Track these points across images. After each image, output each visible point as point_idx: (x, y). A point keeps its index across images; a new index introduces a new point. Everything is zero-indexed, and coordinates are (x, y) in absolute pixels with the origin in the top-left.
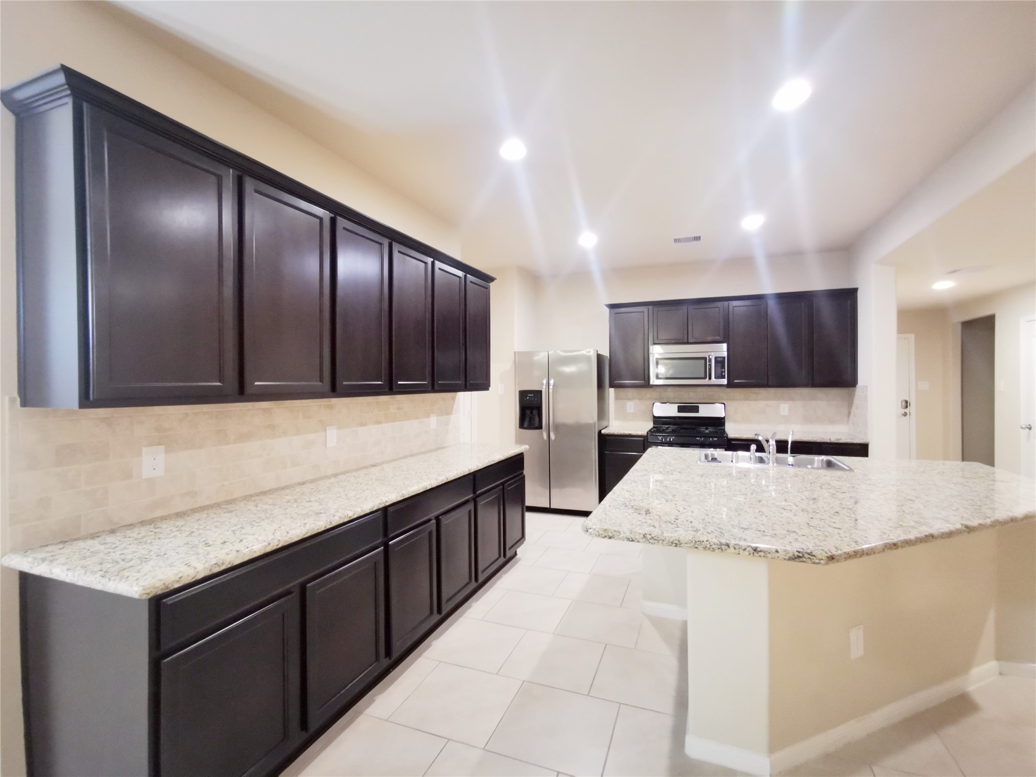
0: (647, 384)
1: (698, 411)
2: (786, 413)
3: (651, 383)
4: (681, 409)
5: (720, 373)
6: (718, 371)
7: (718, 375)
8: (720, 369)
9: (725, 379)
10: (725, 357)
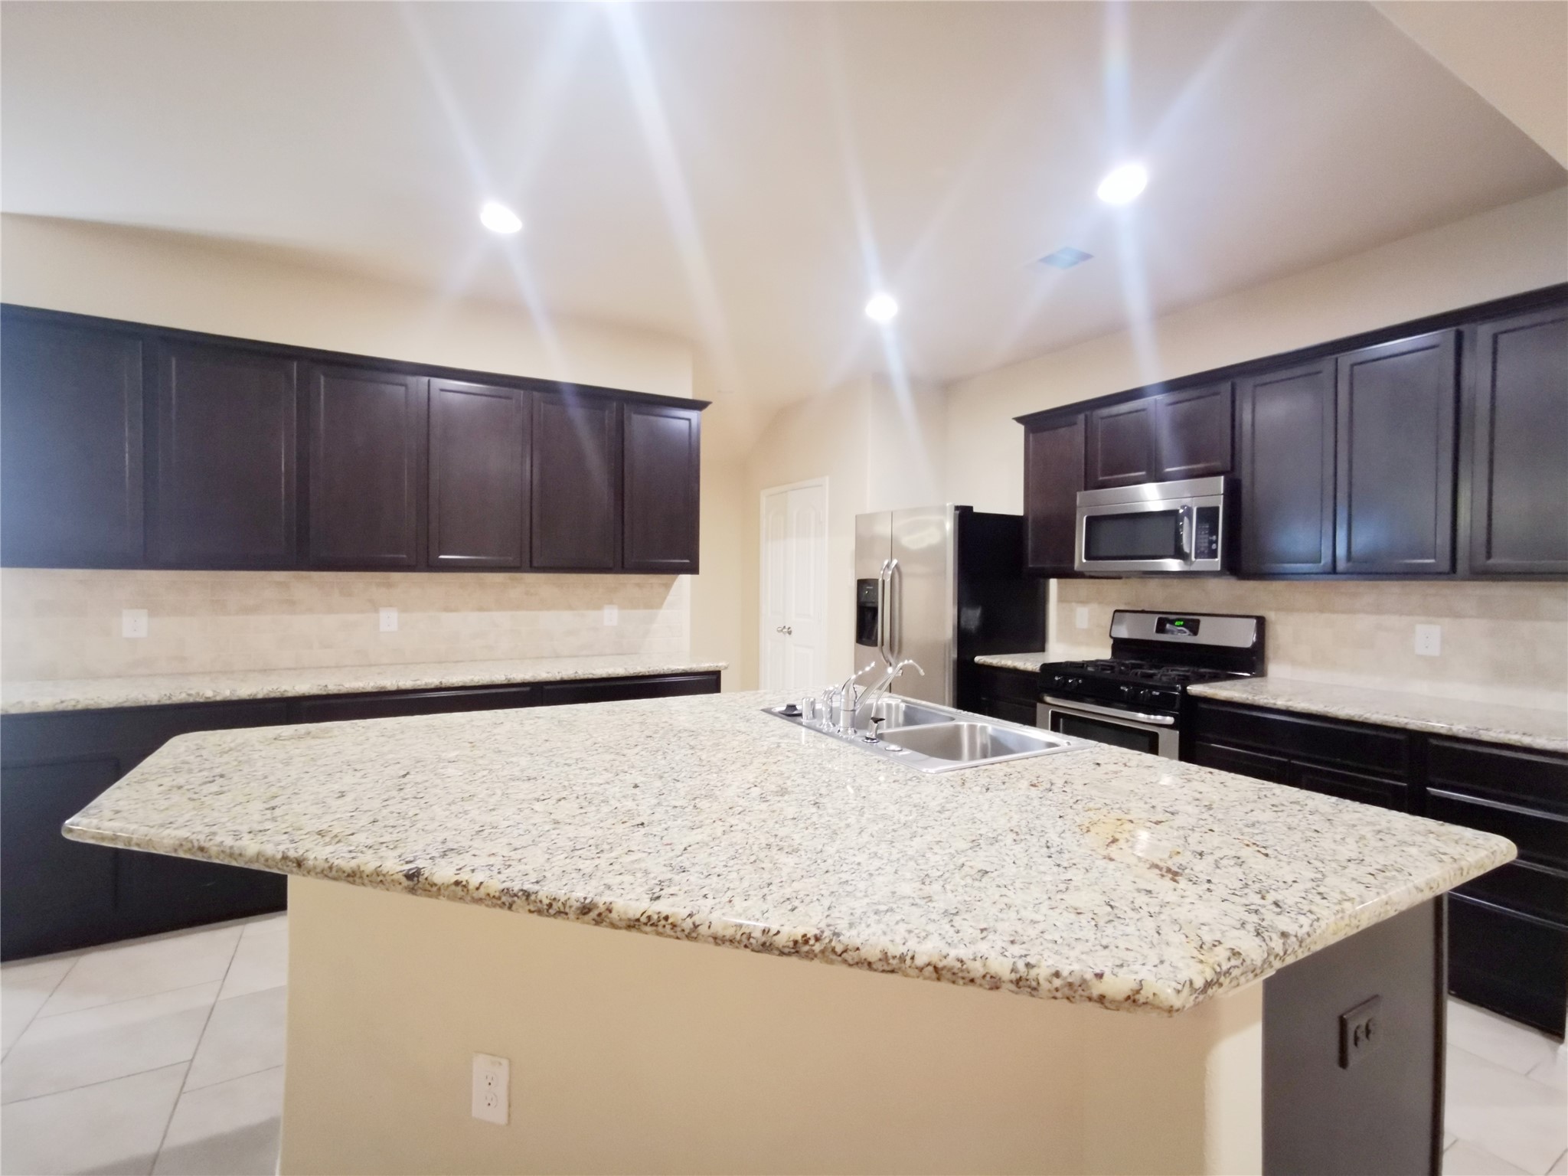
2: (1434, 650)
3: (1077, 566)
5: (1207, 545)
6: (1202, 541)
7: (1202, 549)
8: (1207, 536)
9: (1217, 560)
10: (1217, 509)
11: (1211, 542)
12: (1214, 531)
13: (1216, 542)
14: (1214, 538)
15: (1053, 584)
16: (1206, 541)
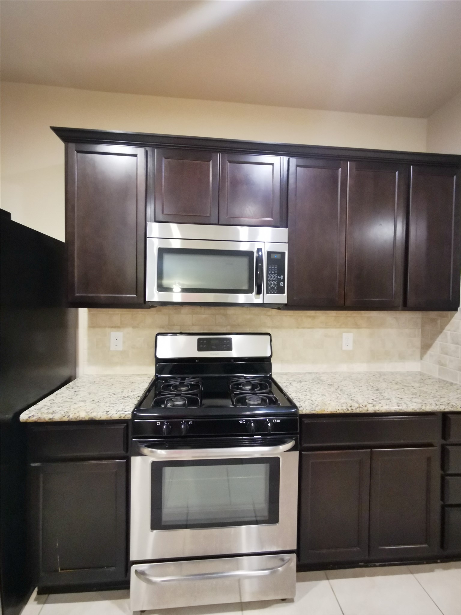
0: (142, 301)
1: (230, 349)
3: (149, 298)
4: (202, 345)
5: (276, 282)
6: (273, 279)
7: (273, 286)
8: (276, 275)
9: (284, 295)
10: (284, 253)
11: (279, 281)
12: (281, 271)
13: (283, 280)
14: (282, 277)
15: (83, 313)
16: (276, 279)
